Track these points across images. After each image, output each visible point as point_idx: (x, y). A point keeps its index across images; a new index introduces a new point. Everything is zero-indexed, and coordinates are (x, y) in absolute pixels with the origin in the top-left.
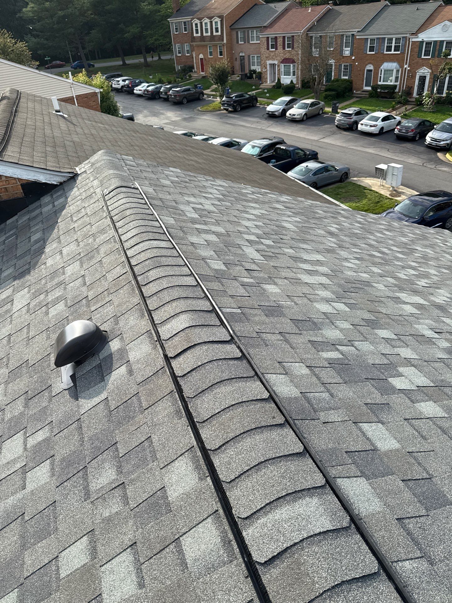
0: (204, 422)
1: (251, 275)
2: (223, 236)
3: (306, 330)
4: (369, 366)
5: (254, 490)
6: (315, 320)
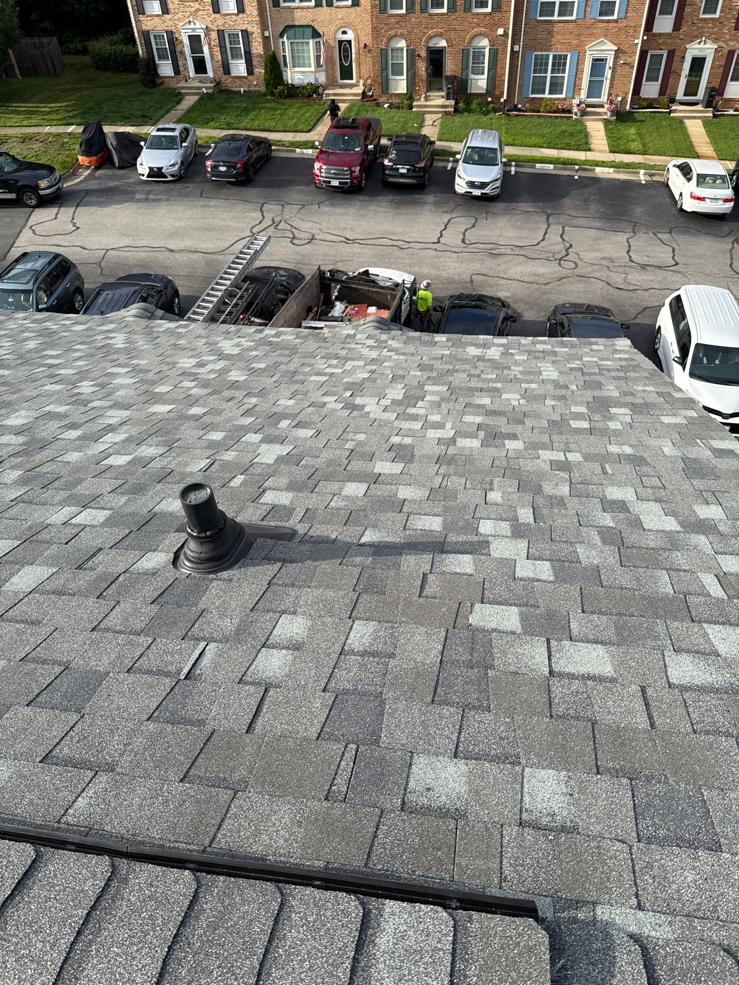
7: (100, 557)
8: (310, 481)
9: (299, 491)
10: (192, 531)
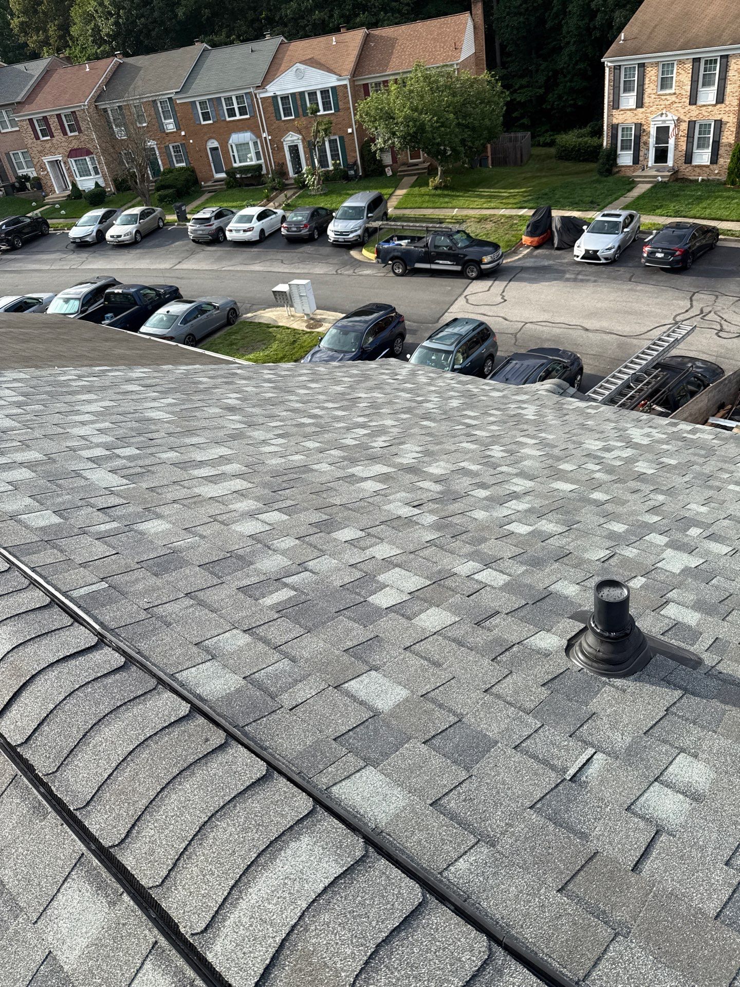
0: (88, 803)
1: (110, 517)
2: (42, 464)
3: (230, 574)
4: (337, 591)
5: (204, 876)
6: (240, 552)
7: (496, 620)
8: (722, 606)
9: (707, 613)
10: (596, 626)
